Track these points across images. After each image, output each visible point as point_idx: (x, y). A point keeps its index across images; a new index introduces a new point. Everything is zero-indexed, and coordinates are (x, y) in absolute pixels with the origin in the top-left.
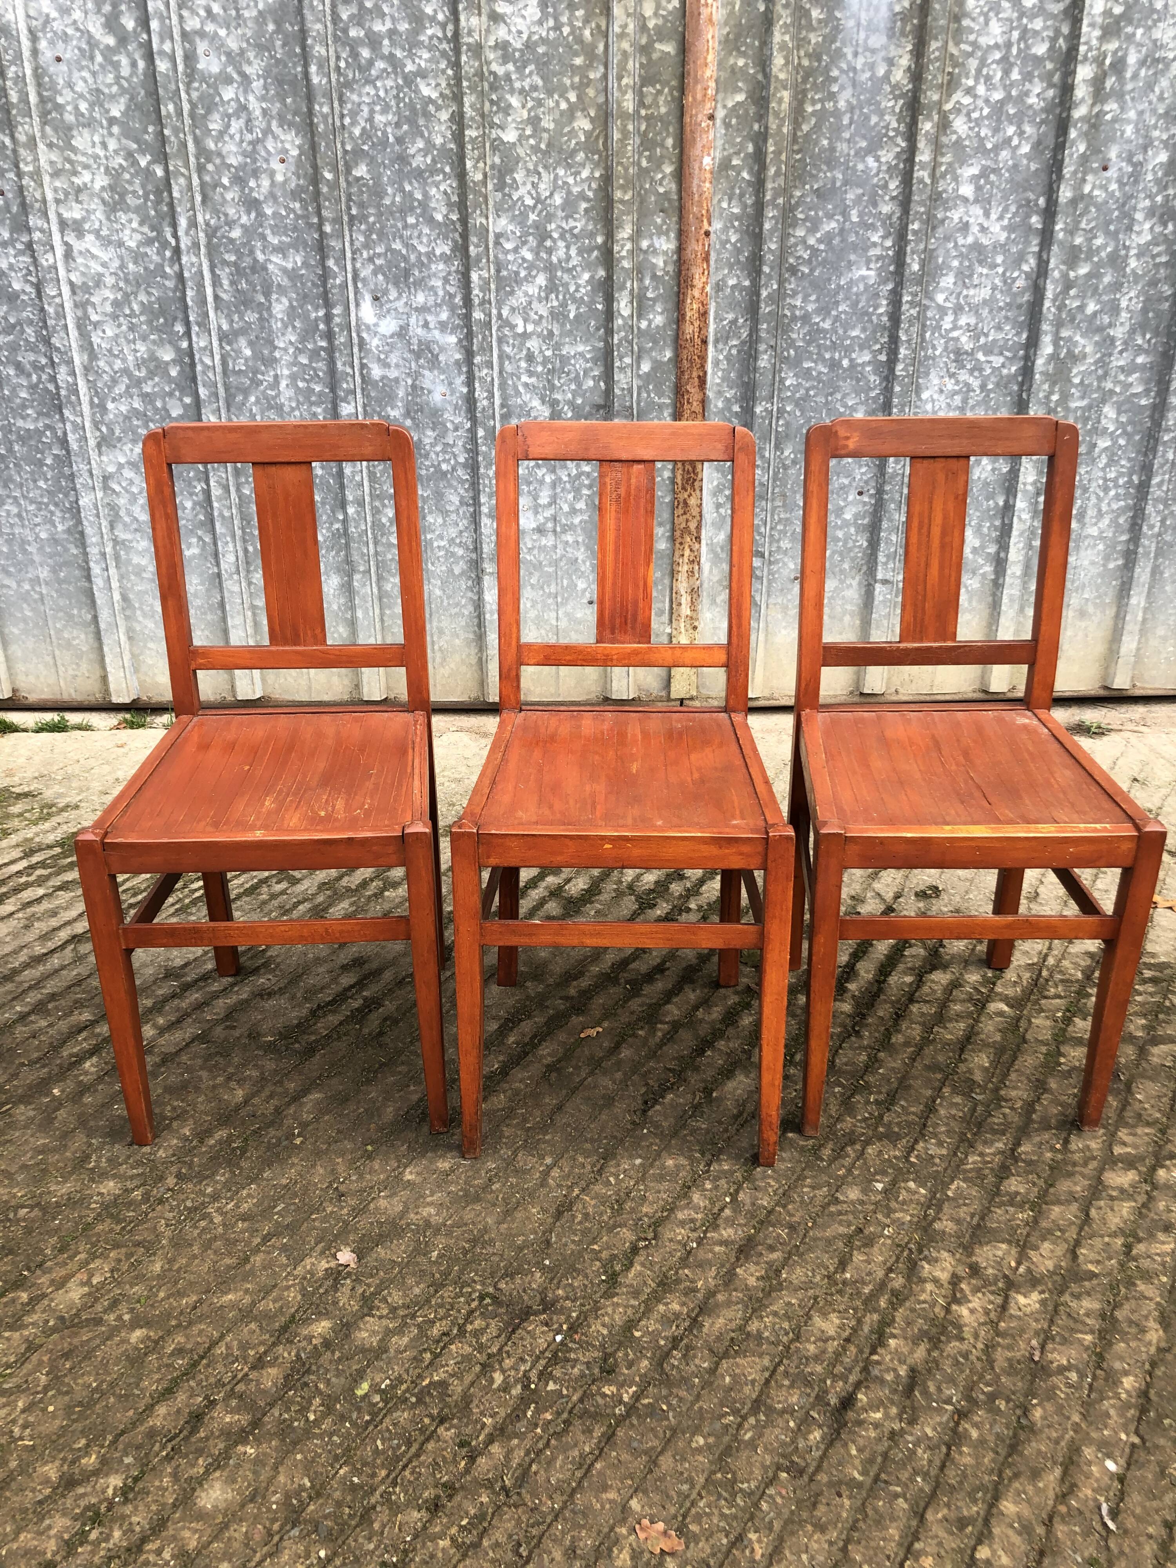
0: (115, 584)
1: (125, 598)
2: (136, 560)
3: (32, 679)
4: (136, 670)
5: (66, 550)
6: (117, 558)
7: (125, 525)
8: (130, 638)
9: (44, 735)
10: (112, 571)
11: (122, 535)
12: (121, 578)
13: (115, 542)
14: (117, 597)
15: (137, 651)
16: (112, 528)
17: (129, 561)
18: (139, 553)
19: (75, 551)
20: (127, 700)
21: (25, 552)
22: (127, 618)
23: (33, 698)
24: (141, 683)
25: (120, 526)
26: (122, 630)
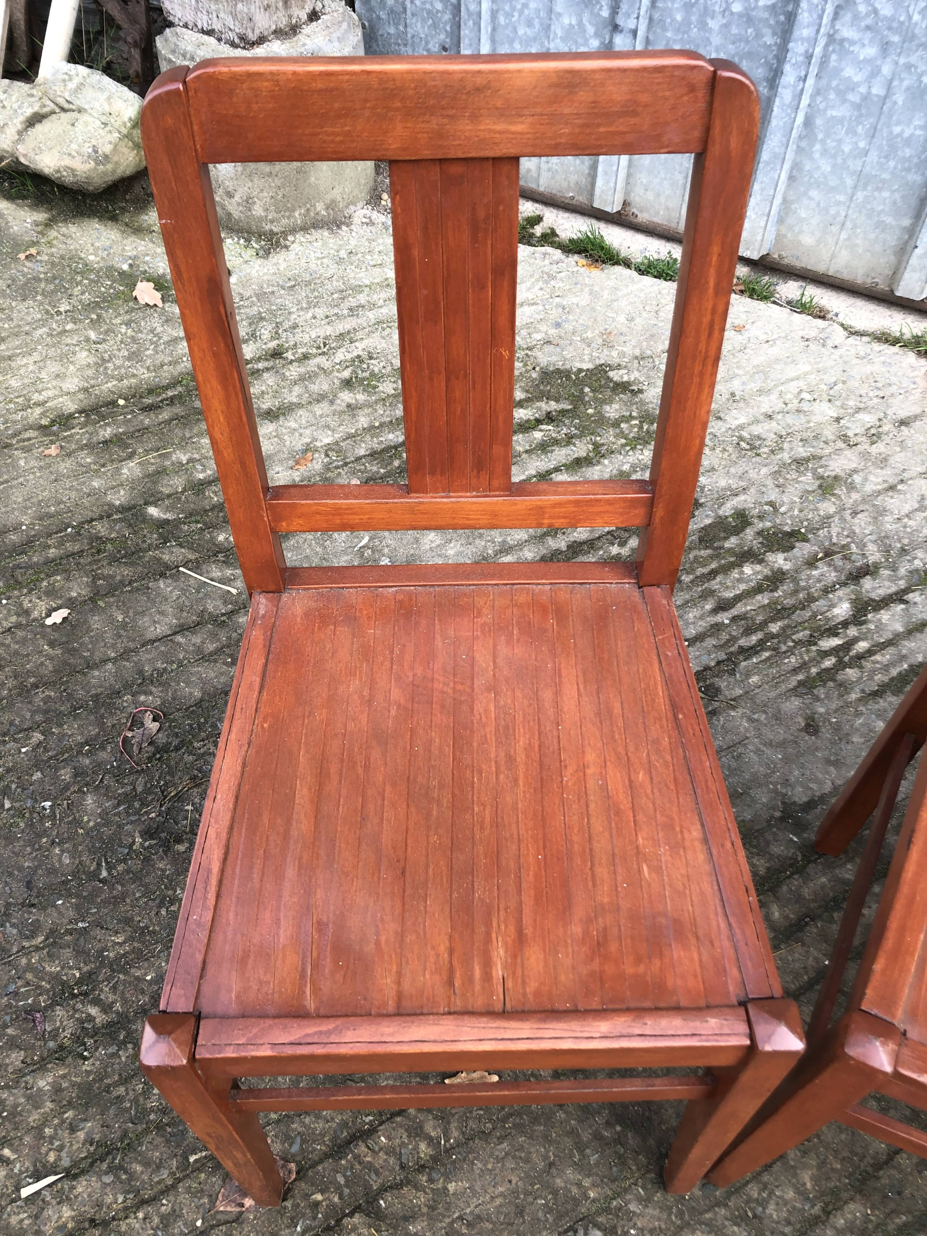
0: (805, 101)
1: (808, 122)
2: (849, 72)
3: (650, 196)
4: (781, 220)
5: (759, 35)
6: (824, 62)
7: (856, 17)
8: (791, 178)
9: (648, 280)
10: (810, 81)
11: (846, 31)
12: (817, 92)
13: (831, 38)
14: (800, 119)
15: (791, 196)
16: (836, 16)
17: (838, 71)
18: (859, 64)
19: (769, 40)
20: (755, 256)
21: (703, 25)
22: (800, 150)
23: (643, 217)
24: (779, 237)
25: (847, 17)
26: (787, 166)
